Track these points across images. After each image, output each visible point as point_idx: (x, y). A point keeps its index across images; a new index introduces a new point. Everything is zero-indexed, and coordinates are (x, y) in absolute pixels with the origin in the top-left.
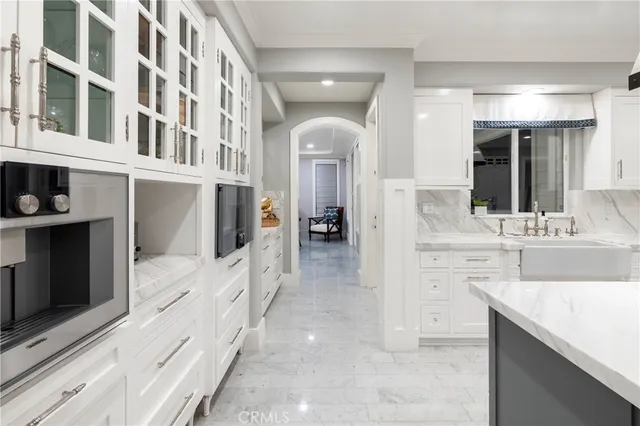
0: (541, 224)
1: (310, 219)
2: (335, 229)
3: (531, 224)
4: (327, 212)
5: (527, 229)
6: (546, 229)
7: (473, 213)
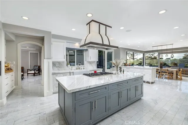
0: (79, 67)
1: (28, 70)
2: (37, 72)
3: (77, 68)
4: (34, 67)
5: (76, 68)
6: (80, 68)
7: (67, 66)
